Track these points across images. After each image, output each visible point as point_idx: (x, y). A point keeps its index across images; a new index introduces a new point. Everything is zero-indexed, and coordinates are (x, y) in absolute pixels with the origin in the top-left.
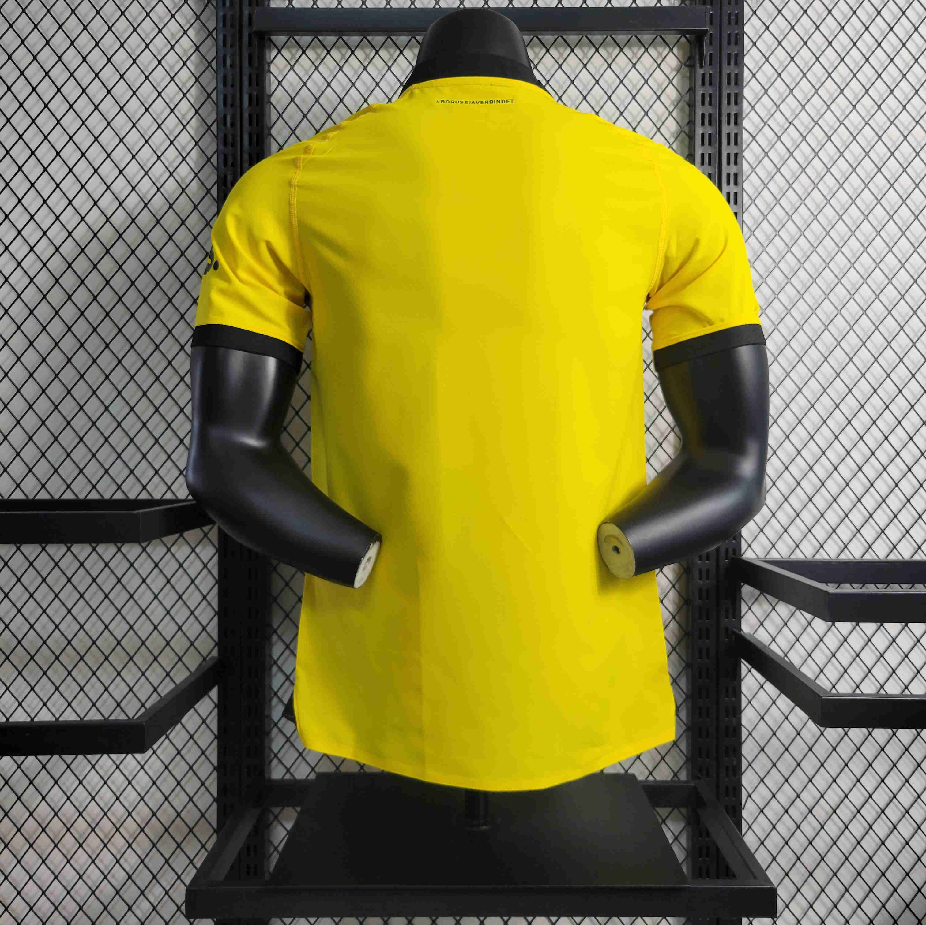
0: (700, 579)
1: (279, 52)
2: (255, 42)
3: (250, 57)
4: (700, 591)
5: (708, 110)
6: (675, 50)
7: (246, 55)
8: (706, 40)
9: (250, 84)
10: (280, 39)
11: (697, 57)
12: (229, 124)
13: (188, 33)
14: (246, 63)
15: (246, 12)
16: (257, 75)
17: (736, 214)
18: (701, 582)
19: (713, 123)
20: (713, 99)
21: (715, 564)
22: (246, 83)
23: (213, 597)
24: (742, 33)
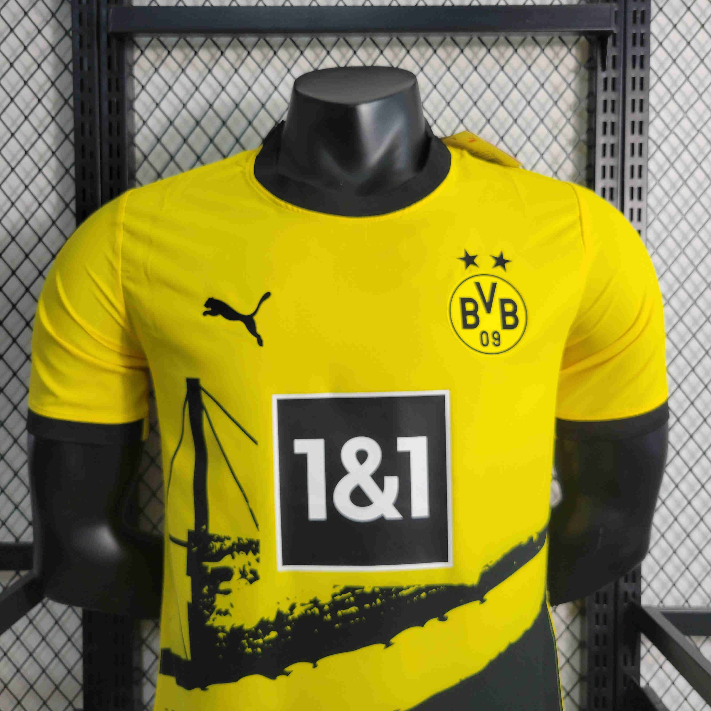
0: (597, 623)
1: (142, 52)
2: (114, 43)
3: (109, 59)
4: (597, 637)
5: (610, 118)
6: (574, 51)
7: (104, 59)
8: (610, 41)
9: (110, 89)
10: (142, 40)
11: (599, 60)
12: (87, 133)
13: (43, 32)
14: (105, 68)
15: (104, 12)
16: (117, 80)
17: (639, 232)
18: (597, 627)
19: (616, 131)
20: (616, 105)
21: (612, 608)
22: (105, 88)
23: (78, 639)
24: (649, 33)
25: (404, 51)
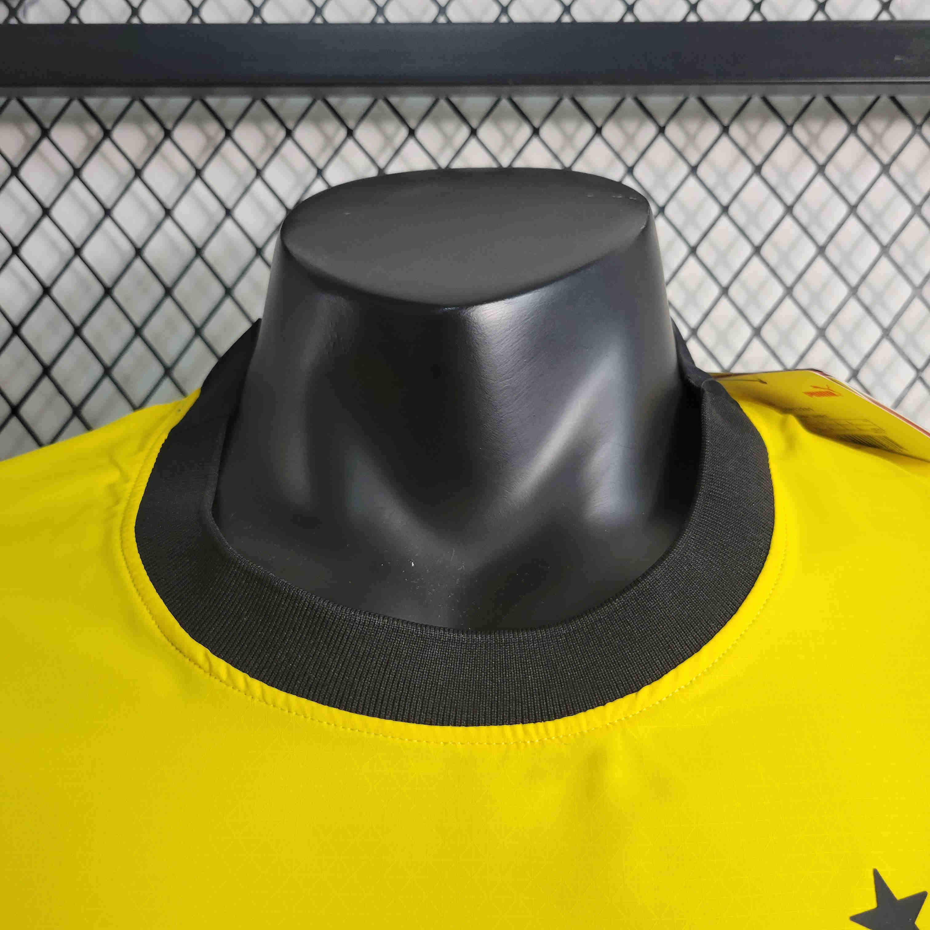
25: (588, 130)
